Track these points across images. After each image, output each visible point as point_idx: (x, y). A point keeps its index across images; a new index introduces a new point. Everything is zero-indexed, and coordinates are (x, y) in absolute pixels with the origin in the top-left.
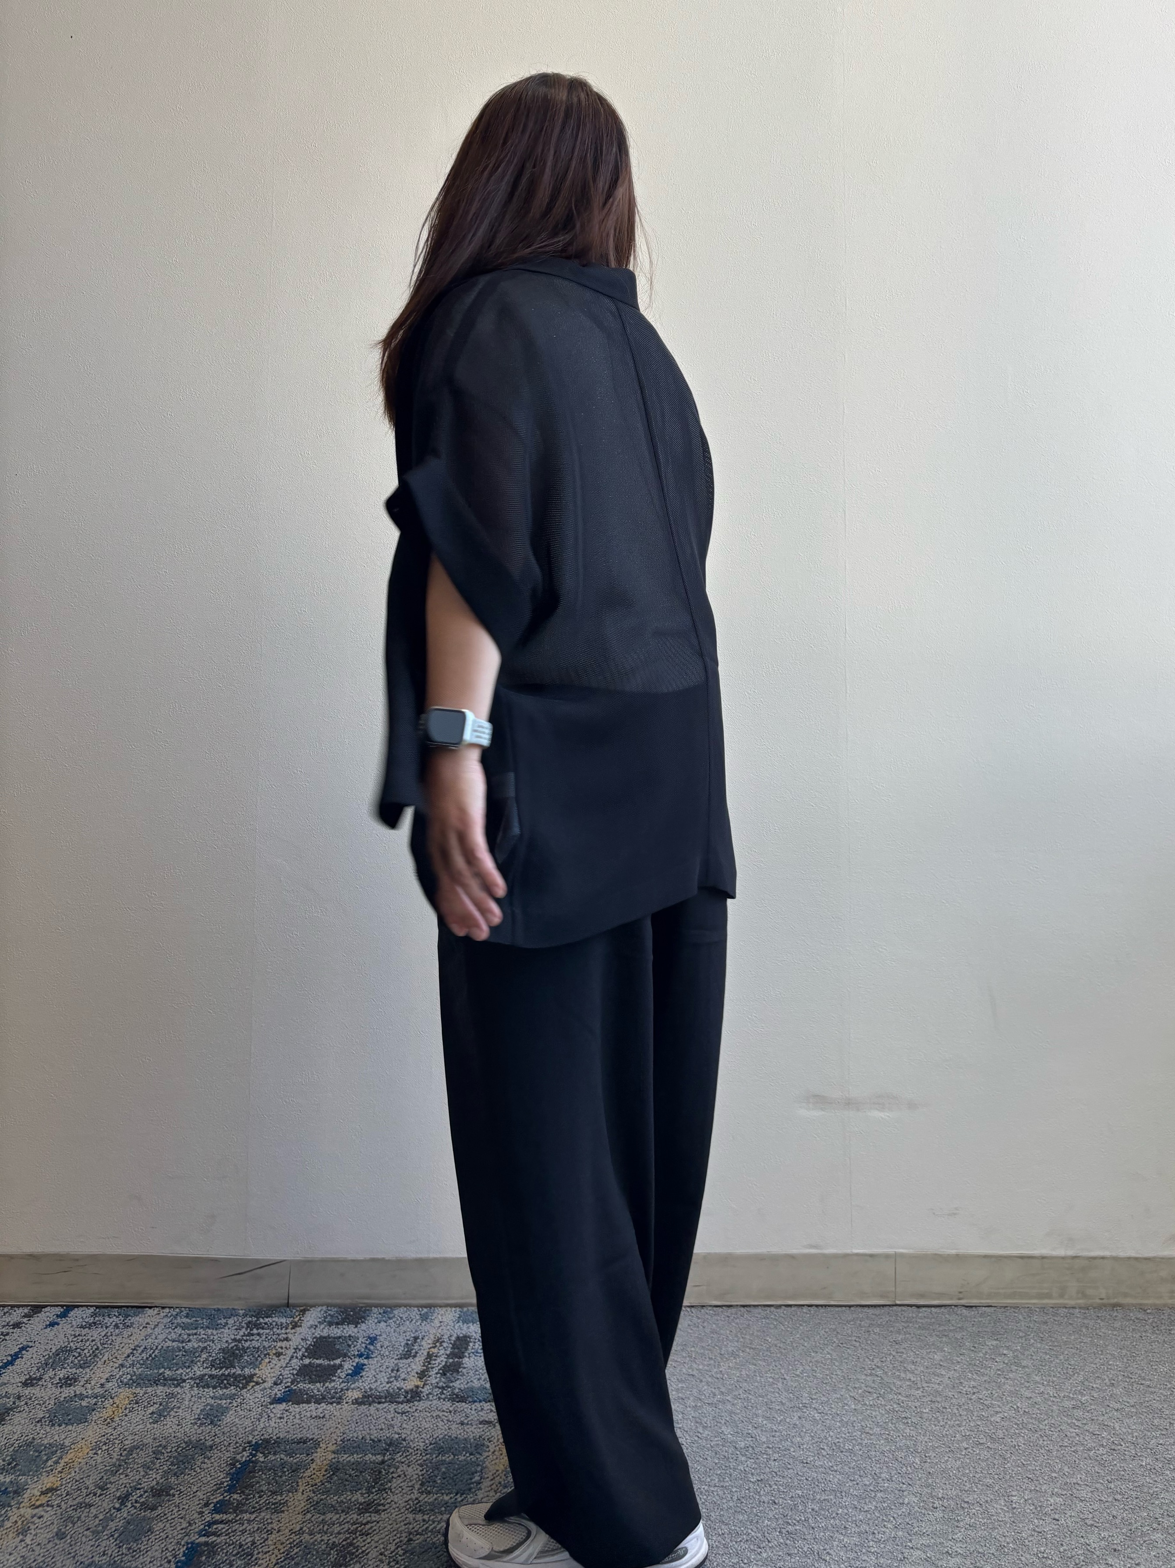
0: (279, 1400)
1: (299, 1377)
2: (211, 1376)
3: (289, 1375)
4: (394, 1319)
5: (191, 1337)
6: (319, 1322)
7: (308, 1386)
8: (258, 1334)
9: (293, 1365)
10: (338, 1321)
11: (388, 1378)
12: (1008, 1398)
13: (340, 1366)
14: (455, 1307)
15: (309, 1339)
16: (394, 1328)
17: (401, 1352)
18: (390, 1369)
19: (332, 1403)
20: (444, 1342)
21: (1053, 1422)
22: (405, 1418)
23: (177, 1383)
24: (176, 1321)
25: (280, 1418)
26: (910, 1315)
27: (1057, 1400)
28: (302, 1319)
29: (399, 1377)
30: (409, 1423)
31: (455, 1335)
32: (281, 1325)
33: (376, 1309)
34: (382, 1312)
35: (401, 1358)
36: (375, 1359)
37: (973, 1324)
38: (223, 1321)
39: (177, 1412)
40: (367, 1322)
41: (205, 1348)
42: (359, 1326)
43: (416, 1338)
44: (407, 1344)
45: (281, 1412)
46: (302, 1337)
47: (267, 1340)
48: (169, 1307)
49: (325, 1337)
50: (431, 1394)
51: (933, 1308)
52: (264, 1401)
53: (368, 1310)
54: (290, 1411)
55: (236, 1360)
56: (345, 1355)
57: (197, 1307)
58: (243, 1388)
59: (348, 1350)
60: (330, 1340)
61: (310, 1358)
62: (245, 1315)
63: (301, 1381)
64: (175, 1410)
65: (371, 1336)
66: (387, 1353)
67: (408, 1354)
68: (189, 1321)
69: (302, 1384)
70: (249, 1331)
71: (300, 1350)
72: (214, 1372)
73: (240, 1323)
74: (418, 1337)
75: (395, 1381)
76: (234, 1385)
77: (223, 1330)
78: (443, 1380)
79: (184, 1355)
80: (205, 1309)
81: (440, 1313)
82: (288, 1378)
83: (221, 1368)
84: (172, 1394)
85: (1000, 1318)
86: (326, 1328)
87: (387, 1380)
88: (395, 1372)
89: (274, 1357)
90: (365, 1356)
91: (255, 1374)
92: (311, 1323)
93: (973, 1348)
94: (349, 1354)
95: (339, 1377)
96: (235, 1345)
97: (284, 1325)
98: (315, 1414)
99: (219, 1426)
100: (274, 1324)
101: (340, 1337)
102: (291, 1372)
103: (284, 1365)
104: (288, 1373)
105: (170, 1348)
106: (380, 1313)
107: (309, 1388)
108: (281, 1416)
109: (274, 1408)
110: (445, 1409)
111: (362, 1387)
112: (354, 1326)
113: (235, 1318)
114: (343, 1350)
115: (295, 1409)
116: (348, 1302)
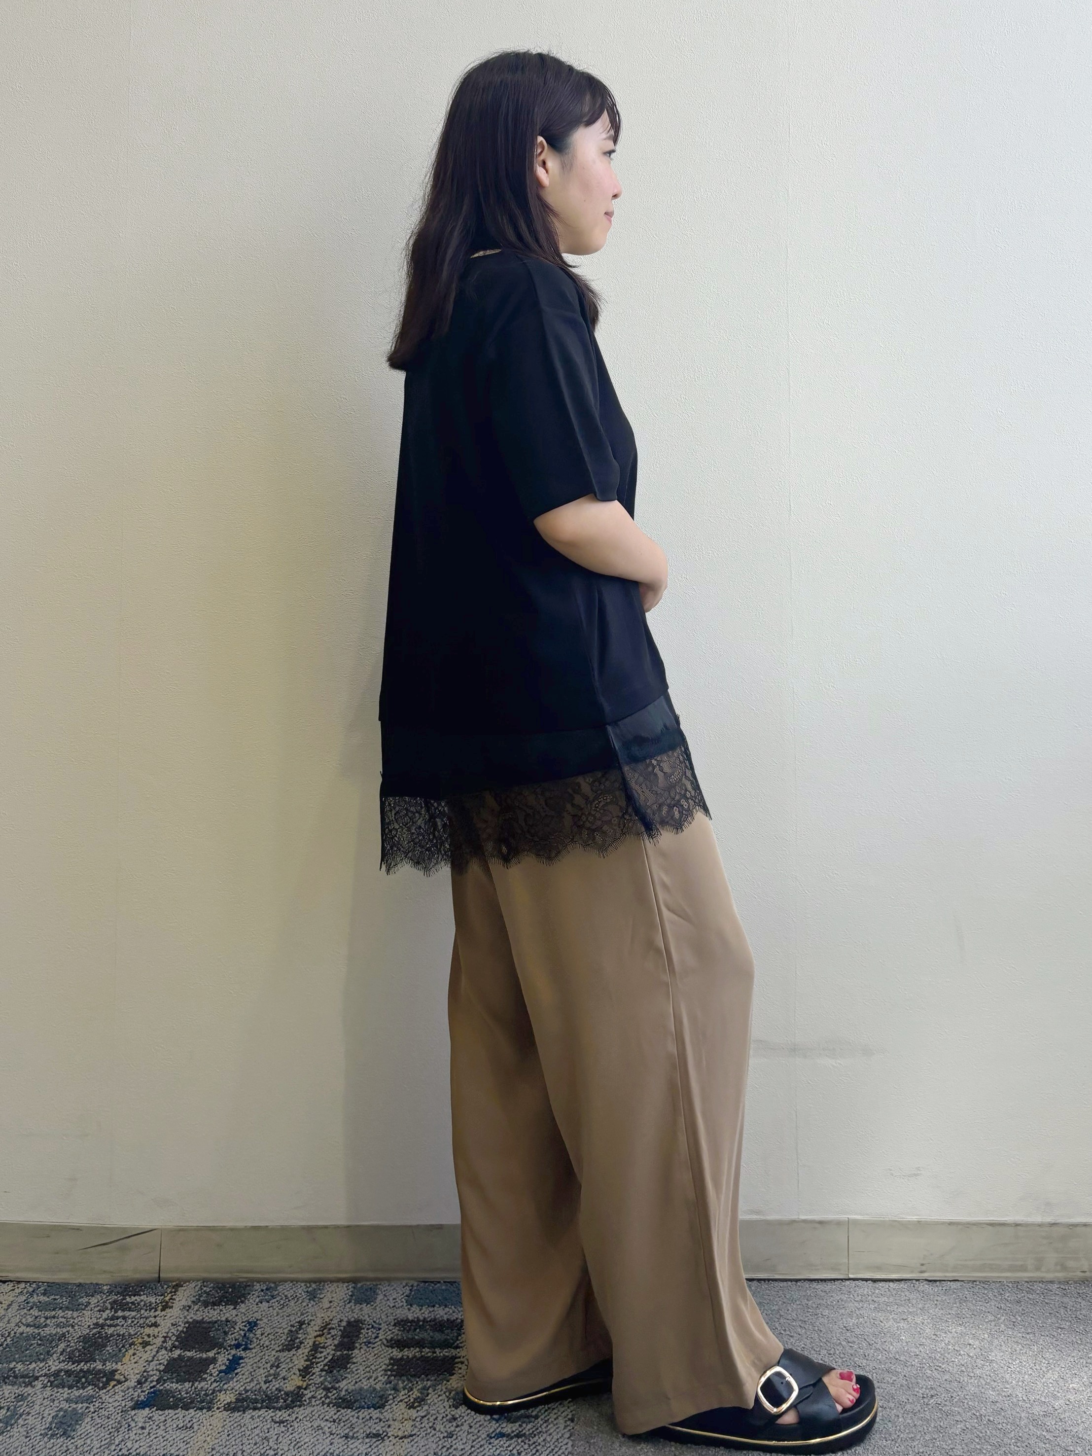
0: (140, 1404)
1: (166, 1374)
2: (68, 1373)
3: (154, 1372)
4: (278, 1299)
5: (48, 1322)
6: (193, 1302)
7: (174, 1386)
8: (124, 1318)
9: (160, 1358)
10: (214, 1300)
11: (265, 1377)
12: (970, 1403)
13: (214, 1360)
14: (348, 1282)
15: (180, 1323)
16: (277, 1309)
17: (283, 1341)
18: (269, 1365)
19: (201, 1409)
20: (333, 1328)
21: (1020, 1435)
22: (283, 1429)
23: (29, 1381)
24: (31, 1300)
25: (143, 1428)
26: (865, 1293)
27: (1027, 1405)
28: (174, 1297)
29: (278, 1374)
30: (285, 1436)
31: (346, 1319)
32: (150, 1305)
33: (258, 1284)
34: (264, 1288)
35: (283, 1351)
36: (254, 1351)
37: (936, 1304)
38: (85, 1300)
39: (25, 1420)
40: (246, 1301)
41: (64, 1335)
42: (237, 1308)
43: (301, 1323)
44: (291, 1331)
45: (143, 1420)
46: (172, 1321)
47: (132, 1324)
48: (26, 1282)
49: (197, 1322)
50: (315, 1398)
51: (891, 1284)
52: (125, 1405)
53: (249, 1286)
54: (153, 1419)
55: (97, 1352)
56: (221, 1346)
57: (57, 1281)
58: (104, 1388)
59: (224, 1338)
60: (205, 1325)
61: (181, 1349)
62: (110, 1292)
63: (168, 1379)
64: (23, 1416)
65: (250, 1321)
66: (267, 1343)
67: (291, 1345)
68: (48, 1299)
69: (169, 1383)
70: (113, 1313)
71: (170, 1339)
72: (71, 1367)
73: (104, 1302)
74: (304, 1321)
75: (274, 1380)
76: (93, 1385)
77: (83, 1312)
78: (329, 1379)
79: (40, 1344)
80: (65, 1284)
81: (330, 1290)
82: (152, 1376)
83: (79, 1362)
84: (22, 1395)
85: (967, 1296)
86: (200, 1309)
87: (264, 1379)
88: (275, 1368)
89: (140, 1348)
90: (243, 1347)
91: (118, 1370)
92: (184, 1303)
93: (934, 1337)
94: (225, 1344)
95: (211, 1375)
96: (99, 1332)
97: (153, 1306)
98: (182, 1425)
99: (74, 1438)
100: (142, 1303)
101: (216, 1322)
102: (158, 1367)
103: (150, 1359)
104: (155, 1368)
105: (24, 1335)
106: (262, 1290)
107: (176, 1388)
108: (144, 1425)
109: (135, 1415)
110: (327, 1417)
111: (237, 1388)
112: (232, 1307)
113: (98, 1296)
114: (220, 1339)
115: (158, 1415)
116: (227, 1276)
